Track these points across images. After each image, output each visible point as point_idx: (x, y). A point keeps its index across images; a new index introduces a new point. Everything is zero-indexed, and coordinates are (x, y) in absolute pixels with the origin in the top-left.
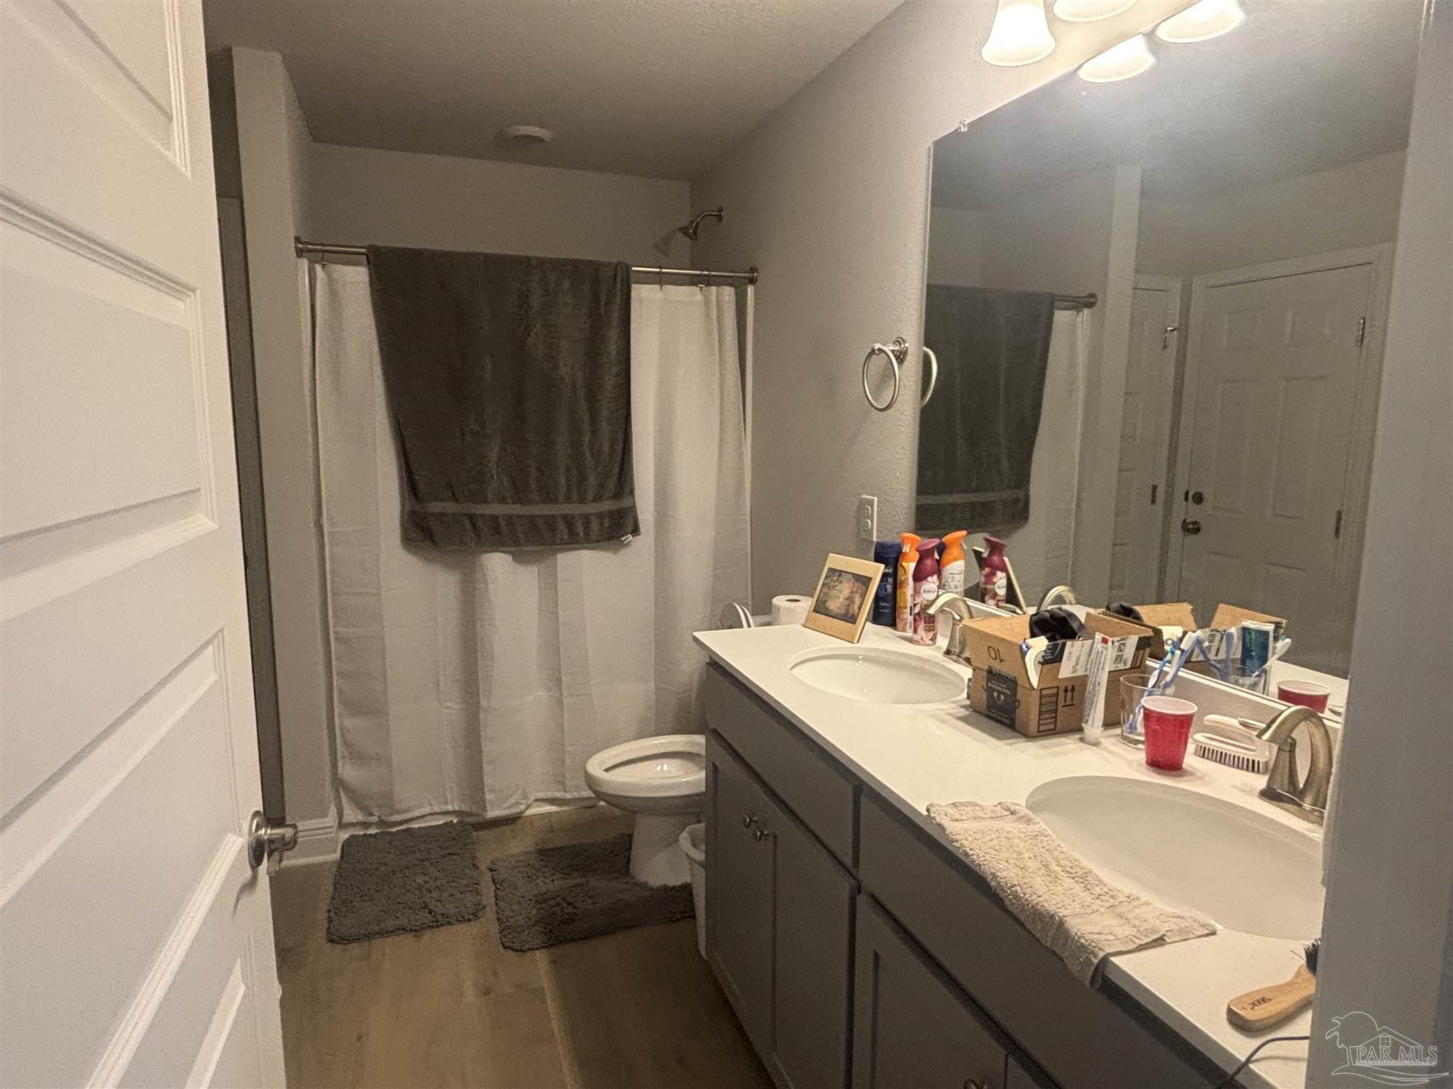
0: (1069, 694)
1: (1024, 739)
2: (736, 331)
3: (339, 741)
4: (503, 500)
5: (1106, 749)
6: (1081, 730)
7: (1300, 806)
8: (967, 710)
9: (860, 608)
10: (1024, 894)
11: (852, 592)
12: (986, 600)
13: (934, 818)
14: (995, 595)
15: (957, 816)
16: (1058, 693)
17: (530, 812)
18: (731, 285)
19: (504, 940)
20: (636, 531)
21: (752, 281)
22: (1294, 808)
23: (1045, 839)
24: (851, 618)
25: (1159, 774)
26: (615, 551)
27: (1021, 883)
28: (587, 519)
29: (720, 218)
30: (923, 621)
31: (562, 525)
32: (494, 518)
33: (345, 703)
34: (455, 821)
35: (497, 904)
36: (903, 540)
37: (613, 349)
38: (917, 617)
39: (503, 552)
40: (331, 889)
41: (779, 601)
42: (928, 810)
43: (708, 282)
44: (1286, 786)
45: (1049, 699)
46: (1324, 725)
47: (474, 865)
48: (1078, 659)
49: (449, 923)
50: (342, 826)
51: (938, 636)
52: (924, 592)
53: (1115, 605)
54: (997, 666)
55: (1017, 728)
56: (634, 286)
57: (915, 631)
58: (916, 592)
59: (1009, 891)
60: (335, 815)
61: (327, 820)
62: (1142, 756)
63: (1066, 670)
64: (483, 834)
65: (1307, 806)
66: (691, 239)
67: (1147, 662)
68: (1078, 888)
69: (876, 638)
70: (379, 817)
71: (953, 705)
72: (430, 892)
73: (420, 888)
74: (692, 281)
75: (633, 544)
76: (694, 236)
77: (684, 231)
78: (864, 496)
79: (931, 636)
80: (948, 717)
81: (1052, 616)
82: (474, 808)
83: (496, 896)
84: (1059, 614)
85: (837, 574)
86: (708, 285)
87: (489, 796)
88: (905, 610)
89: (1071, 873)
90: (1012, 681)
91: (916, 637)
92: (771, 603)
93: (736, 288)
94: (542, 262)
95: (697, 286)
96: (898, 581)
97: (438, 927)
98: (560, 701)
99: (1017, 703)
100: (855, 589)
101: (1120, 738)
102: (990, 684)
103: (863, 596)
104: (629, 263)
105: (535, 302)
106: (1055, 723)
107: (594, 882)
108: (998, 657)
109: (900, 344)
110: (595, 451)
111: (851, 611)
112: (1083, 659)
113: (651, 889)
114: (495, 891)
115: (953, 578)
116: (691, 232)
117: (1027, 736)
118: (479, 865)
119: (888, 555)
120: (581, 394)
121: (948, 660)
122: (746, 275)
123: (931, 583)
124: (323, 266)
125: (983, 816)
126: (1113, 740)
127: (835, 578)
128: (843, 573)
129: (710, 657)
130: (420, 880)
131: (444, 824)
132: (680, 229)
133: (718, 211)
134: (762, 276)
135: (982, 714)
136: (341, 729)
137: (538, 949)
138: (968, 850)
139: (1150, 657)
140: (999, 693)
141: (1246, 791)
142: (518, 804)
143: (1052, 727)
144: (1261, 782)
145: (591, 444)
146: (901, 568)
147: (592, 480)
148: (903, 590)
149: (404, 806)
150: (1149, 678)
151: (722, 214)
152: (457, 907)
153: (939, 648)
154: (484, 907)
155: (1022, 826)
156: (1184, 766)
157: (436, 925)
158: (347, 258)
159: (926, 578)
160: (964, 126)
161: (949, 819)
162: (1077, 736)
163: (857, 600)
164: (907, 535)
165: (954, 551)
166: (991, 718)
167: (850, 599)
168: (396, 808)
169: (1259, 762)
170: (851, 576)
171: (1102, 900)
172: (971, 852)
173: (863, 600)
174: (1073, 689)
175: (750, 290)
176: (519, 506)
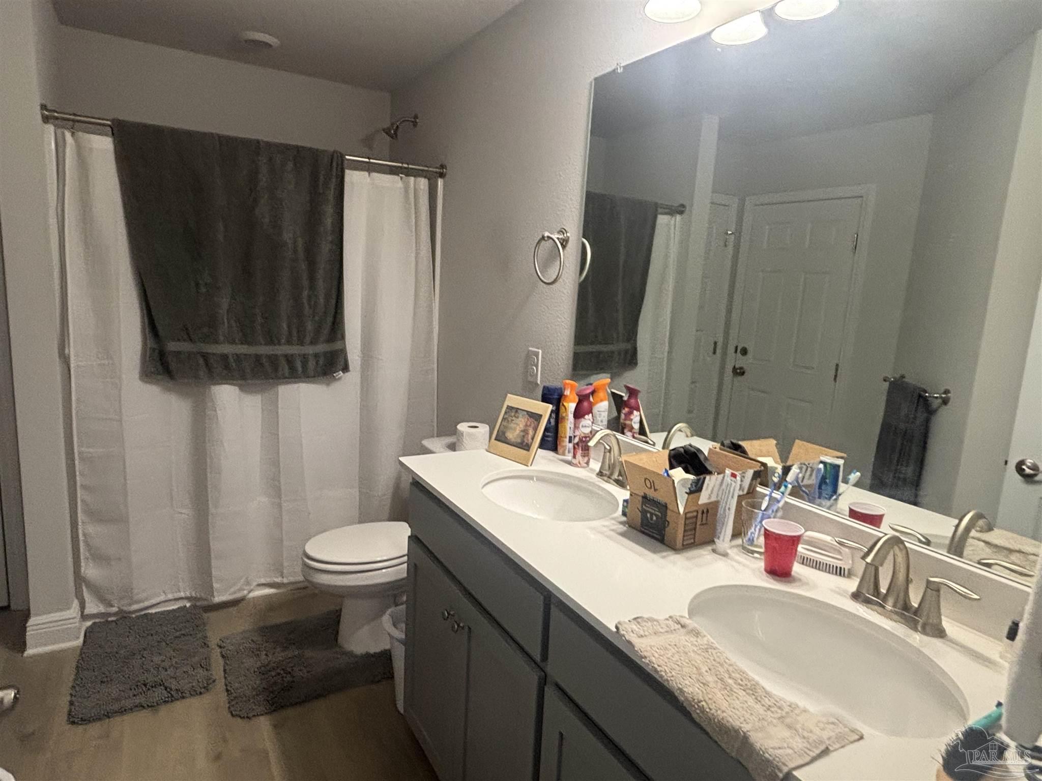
0: (705, 515)
1: (673, 552)
2: (428, 212)
3: (82, 544)
4: (233, 342)
5: (733, 559)
6: (713, 542)
7: (883, 607)
8: (625, 526)
9: (533, 439)
10: (710, 709)
11: (526, 425)
12: (625, 431)
13: (623, 636)
14: (631, 429)
15: (642, 633)
16: (697, 516)
17: (252, 595)
18: (425, 177)
19: (232, 709)
20: (346, 369)
21: (442, 175)
22: (880, 609)
23: (714, 652)
24: (526, 447)
25: (775, 580)
26: (328, 385)
27: (707, 699)
28: (305, 358)
29: (415, 124)
30: (580, 449)
31: (283, 362)
32: (225, 357)
33: (89, 513)
34: (188, 605)
35: (225, 678)
36: (564, 385)
37: (329, 221)
38: (576, 446)
39: (229, 384)
40: (74, 671)
41: (463, 427)
42: (617, 628)
43: (408, 173)
44: (871, 591)
45: (691, 521)
46: (906, 547)
47: (205, 644)
48: (713, 489)
49: (183, 698)
50: (84, 617)
51: (591, 460)
52: (582, 426)
53: (727, 442)
54: (651, 494)
55: (665, 542)
56: (347, 172)
57: (574, 457)
58: (576, 427)
59: (696, 706)
60: (78, 607)
61: (72, 611)
62: (761, 565)
63: (704, 498)
64: (213, 616)
65: (889, 607)
66: (392, 137)
67: (758, 489)
68: (751, 701)
69: (544, 461)
70: (118, 608)
71: (613, 522)
72: (166, 670)
73: (157, 668)
74: (393, 171)
75: (343, 379)
76: (394, 136)
77: (387, 131)
78: (530, 349)
79: (585, 461)
80: (612, 533)
81: (685, 451)
82: (203, 595)
83: (225, 671)
84: (690, 450)
85: (514, 411)
86: (407, 175)
87: (216, 585)
88: (565, 439)
89: (742, 685)
90: (663, 506)
91: (574, 461)
92: (456, 428)
93: (429, 180)
94: (269, 145)
95: (398, 175)
96: (560, 416)
97: (172, 701)
98: (280, 506)
99: (667, 523)
100: (529, 423)
101: (741, 547)
102: (644, 507)
103: (535, 429)
104: (343, 153)
105: (264, 179)
106: (694, 538)
107: (308, 653)
108: (653, 486)
109: (564, 234)
110: (313, 303)
111: (526, 441)
112: (716, 489)
113: (356, 656)
114: (224, 667)
115: (600, 414)
116: (392, 132)
117: (673, 548)
118: (209, 644)
119: (553, 396)
120: (301, 254)
121: (600, 480)
122: (437, 170)
123: (587, 420)
124: (73, 134)
125: (661, 630)
126: (735, 550)
127: (513, 414)
128: (519, 411)
129: (413, 478)
130: (157, 659)
131: (178, 608)
132: (384, 130)
133: (414, 118)
134: (448, 171)
135: (637, 530)
136: (85, 535)
137: (262, 715)
138: (656, 666)
139: (760, 484)
140: (652, 514)
141: (841, 592)
142: (241, 590)
143: (692, 541)
144: (852, 585)
145: (309, 297)
146: (563, 408)
147: (310, 326)
148: (562, 424)
149: (143, 596)
150: (761, 503)
151: (418, 120)
152: (190, 683)
153: (592, 470)
154: (214, 681)
155: (693, 639)
156: (793, 573)
157: (171, 699)
158: (95, 128)
159: (584, 415)
160: (620, 68)
161: (635, 635)
162: (710, 548)
163: (531, 432)
164: (568, 381)
165: (601, 394)
166: (643, 533)
167: (525, 431)
168: (135, 599)
169: (844, 569)
170: (525, 413)
171: (772, 712)
172: (659, 669)
173: (535, 432)
174: (708, 511)
175: (440, 182)
176: (245, 347)
